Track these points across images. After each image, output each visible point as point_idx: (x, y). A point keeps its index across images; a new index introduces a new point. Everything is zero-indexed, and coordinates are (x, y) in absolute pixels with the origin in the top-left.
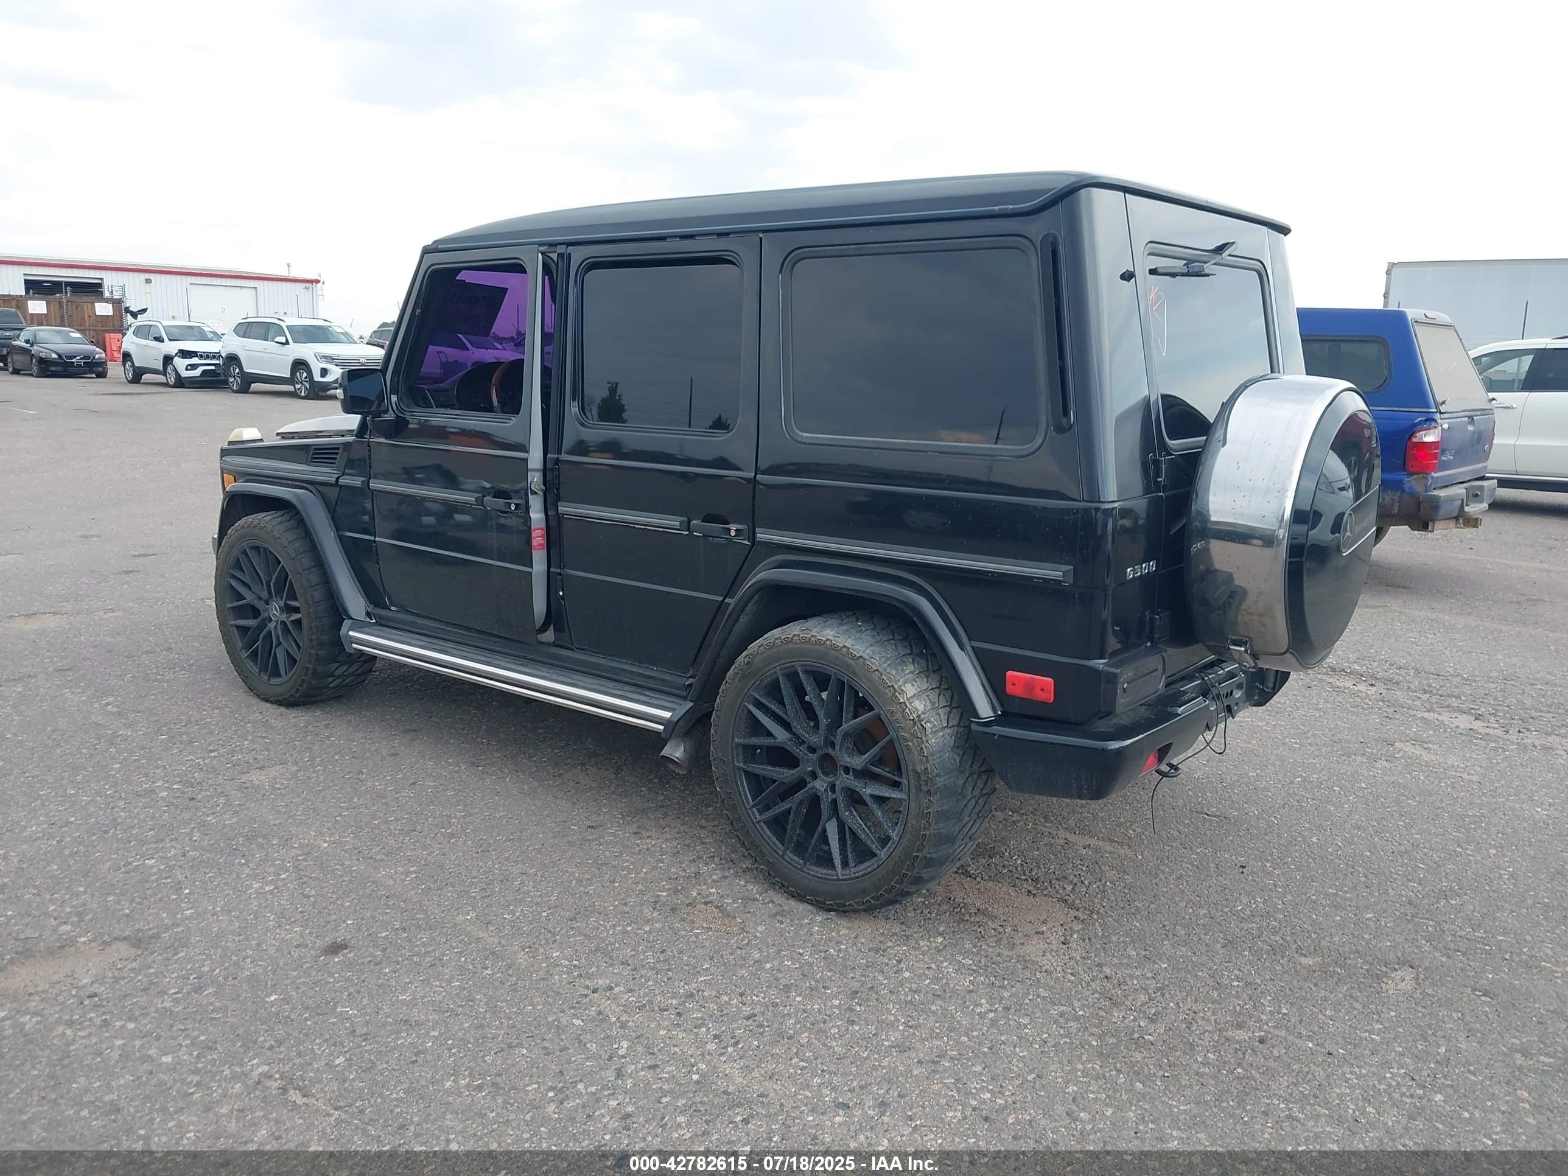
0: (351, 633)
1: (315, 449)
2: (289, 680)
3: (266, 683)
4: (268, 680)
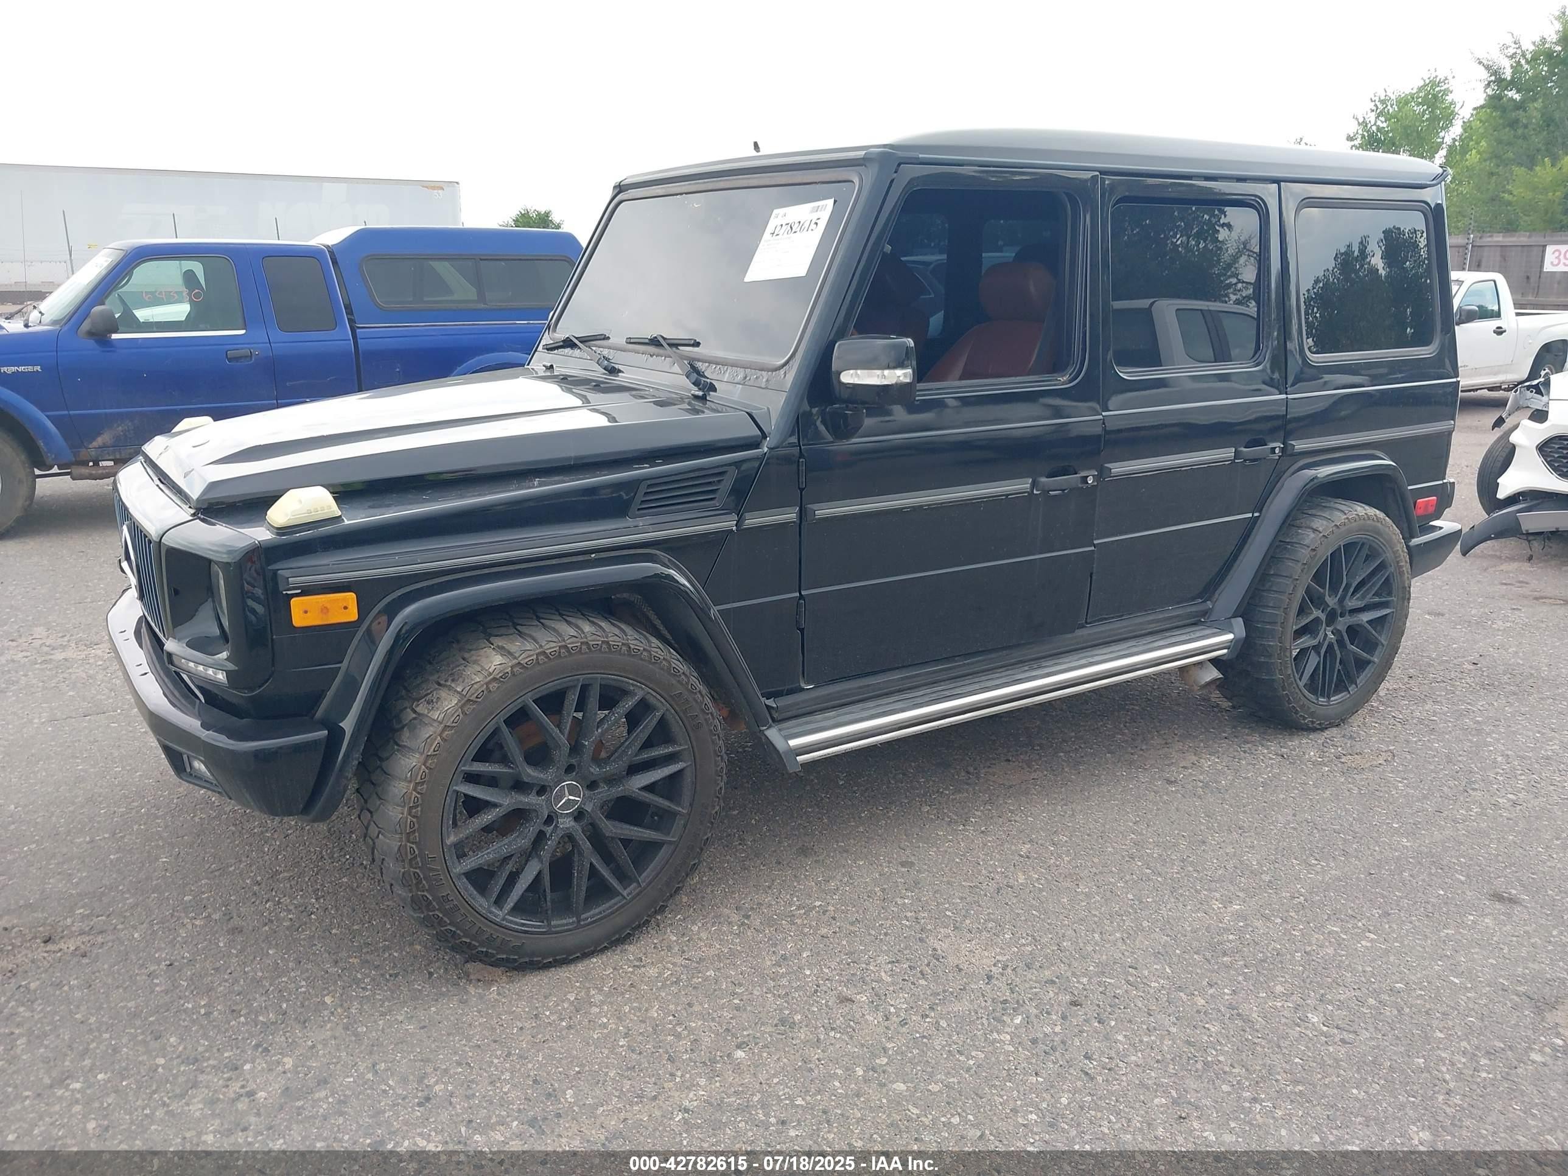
0: (792, 742)
1: (649, 486)
2: (645, 889)
3: (575, 929)
4: (579, 922)
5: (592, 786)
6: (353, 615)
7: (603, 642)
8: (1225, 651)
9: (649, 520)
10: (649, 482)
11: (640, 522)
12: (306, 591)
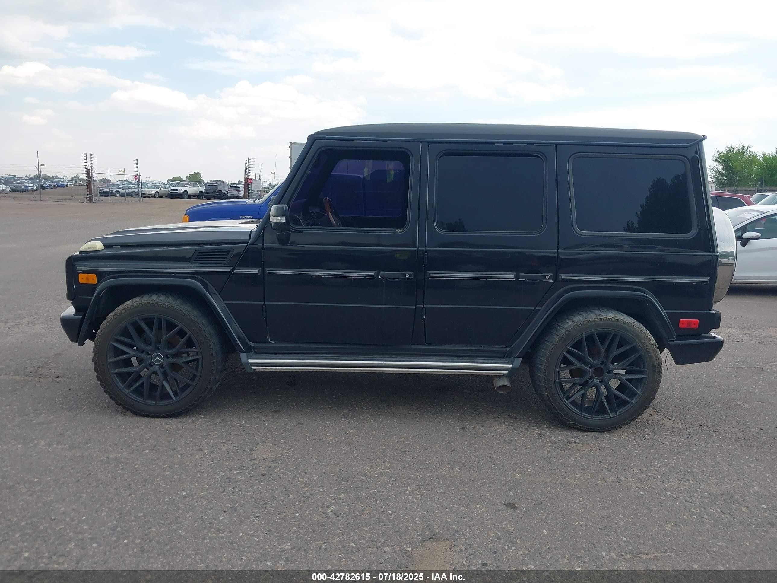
0: (249, 360)
1: (199, 253)
2: (182, 400)
3: (154, 406)
4: (156, 404)
5: (167, 357)
6: (95, 282)
7: (164, 304)
8: (506, 372)
9: (197, 265)
10: (199, 251)
11: (193, 265)
12: (84, 272)
